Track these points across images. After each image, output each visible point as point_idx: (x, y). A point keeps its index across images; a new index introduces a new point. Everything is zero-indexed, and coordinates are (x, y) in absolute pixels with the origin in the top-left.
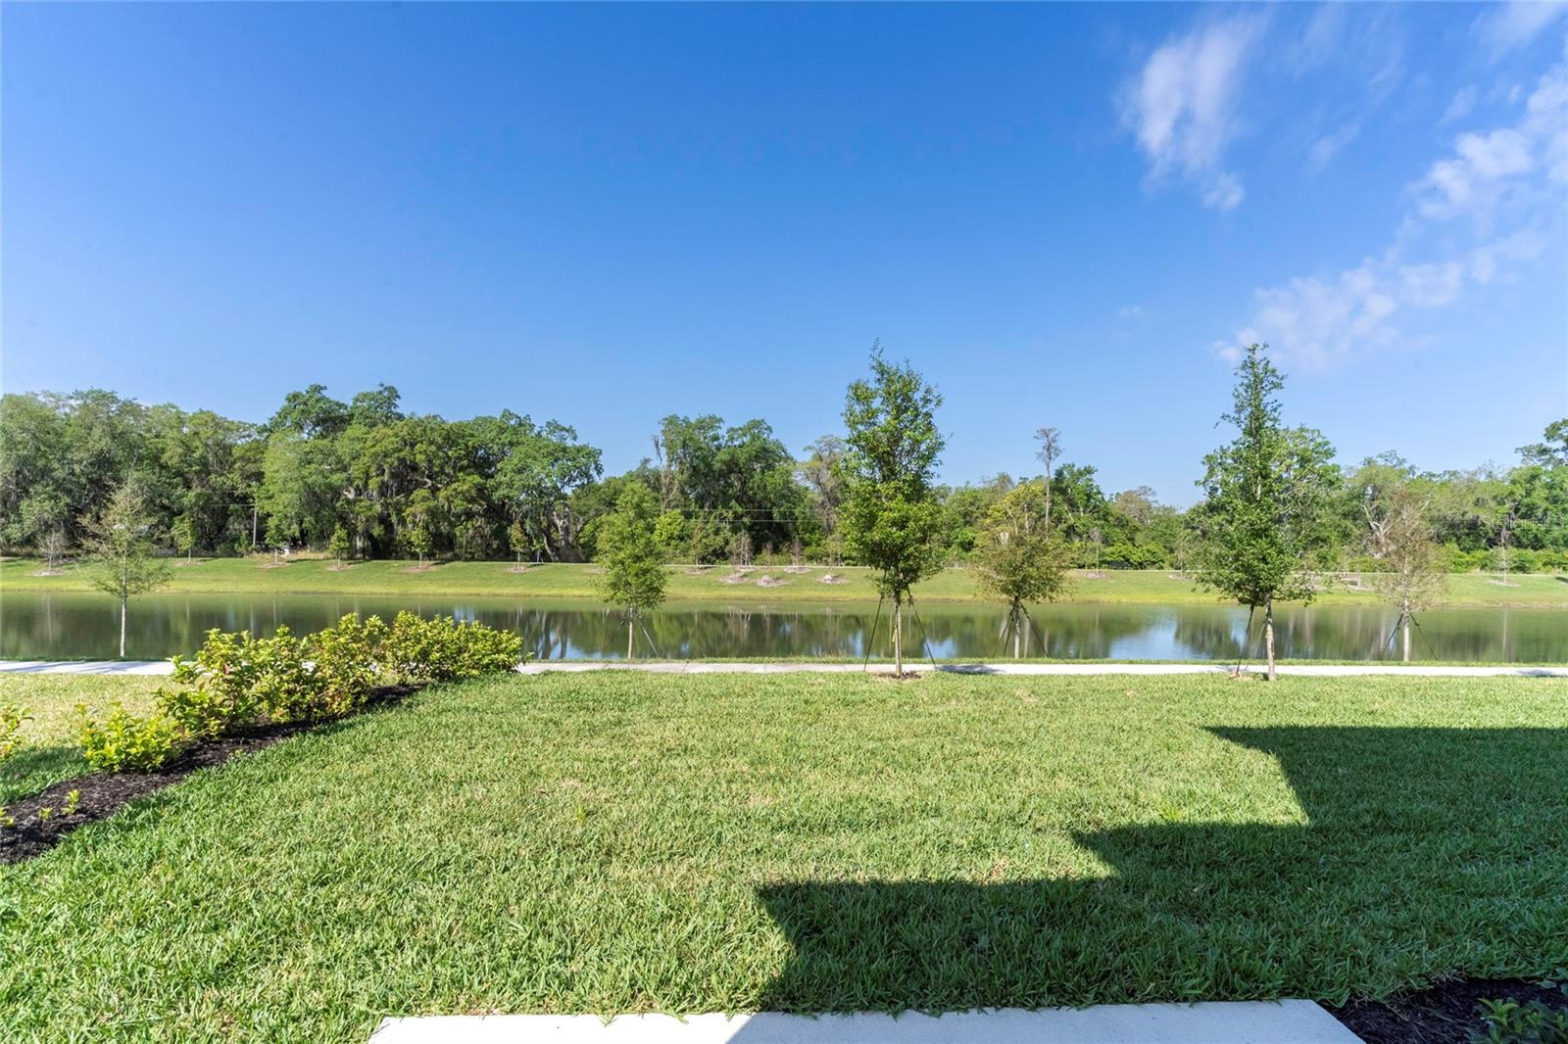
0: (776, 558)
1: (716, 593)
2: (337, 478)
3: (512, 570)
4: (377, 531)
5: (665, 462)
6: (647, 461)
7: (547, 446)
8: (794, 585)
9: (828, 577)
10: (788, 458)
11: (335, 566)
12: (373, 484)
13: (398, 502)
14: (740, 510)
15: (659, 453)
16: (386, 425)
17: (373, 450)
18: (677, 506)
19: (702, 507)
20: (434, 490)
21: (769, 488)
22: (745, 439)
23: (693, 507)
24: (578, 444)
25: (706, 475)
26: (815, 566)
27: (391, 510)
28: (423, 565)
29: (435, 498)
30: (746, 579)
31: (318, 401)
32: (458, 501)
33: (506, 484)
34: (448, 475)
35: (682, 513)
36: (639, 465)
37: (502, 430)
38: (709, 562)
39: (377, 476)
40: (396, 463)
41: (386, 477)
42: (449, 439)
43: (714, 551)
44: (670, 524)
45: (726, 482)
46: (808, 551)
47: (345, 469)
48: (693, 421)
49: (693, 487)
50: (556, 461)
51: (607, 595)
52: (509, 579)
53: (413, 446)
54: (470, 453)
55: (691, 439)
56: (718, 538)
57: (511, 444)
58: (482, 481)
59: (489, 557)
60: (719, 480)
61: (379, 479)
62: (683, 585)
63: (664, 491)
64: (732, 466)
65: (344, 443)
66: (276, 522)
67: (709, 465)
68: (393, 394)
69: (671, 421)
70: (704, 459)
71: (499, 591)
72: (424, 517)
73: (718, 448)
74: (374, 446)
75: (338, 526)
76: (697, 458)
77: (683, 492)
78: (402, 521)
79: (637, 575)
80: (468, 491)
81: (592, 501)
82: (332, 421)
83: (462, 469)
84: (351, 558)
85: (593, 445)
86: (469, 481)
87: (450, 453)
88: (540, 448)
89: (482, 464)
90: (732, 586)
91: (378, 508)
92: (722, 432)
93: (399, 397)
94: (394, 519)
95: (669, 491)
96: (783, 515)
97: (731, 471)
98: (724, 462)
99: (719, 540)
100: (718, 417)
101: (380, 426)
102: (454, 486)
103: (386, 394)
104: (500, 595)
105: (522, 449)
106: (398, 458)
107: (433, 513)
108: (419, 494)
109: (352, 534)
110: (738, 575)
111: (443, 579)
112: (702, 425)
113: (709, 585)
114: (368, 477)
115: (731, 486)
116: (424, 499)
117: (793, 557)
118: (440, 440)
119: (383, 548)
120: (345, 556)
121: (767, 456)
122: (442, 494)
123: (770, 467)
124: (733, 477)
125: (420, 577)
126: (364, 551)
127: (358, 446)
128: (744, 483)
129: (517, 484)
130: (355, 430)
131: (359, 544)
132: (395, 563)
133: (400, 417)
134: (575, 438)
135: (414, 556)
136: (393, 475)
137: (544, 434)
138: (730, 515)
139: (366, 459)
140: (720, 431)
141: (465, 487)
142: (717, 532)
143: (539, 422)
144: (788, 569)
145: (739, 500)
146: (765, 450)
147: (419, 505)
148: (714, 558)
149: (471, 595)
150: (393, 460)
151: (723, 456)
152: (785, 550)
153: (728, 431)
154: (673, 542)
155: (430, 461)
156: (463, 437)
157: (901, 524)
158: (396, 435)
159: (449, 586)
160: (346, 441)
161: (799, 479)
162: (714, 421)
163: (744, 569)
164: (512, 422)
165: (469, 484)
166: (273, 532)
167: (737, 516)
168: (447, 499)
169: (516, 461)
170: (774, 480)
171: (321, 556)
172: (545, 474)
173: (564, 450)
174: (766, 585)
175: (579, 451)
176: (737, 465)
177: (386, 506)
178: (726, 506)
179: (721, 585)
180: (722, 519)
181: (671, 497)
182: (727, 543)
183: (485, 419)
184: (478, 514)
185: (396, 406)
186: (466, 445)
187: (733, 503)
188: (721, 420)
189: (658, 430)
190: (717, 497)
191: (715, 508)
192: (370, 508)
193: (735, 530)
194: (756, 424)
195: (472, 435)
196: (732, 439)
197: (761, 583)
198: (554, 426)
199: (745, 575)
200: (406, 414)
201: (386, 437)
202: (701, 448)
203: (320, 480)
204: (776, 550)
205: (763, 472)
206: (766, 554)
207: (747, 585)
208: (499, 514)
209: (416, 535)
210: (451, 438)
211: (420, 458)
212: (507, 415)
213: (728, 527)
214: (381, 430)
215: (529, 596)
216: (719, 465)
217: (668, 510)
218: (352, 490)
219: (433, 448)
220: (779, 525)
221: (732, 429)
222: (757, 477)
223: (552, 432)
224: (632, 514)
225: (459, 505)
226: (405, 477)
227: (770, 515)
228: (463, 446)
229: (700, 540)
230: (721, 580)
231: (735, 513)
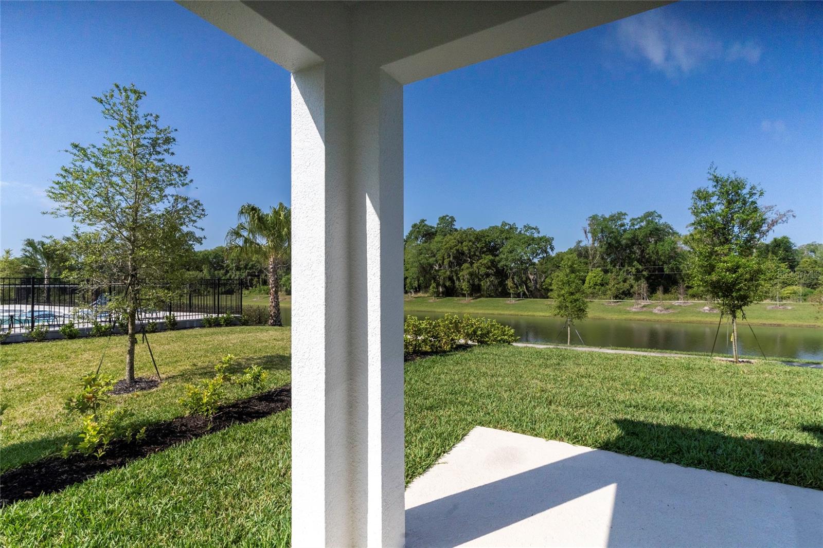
0: (667, 296)
1: (625, 317)
2: (432, 260)
3: (509, 302)
4: (448, 284)
5: (591, 242)
6: (580, 242)
7: (524, 238)
8: (679, 313)
9: (706, 308)
10: (674, 233)
11: (433, 300)
12: (446, 262)
13: (456, 270)
14: (640, 267)
15: (587, 237)
16: (451, 235)
17: (445, 246)
18: (599, 267)
19: (614, 266)
20: (472, 263)
21: (660, 253)
22: (642, 224)
23: (609, 267)
24: (540, 235)
25: (617, 248)
26: (696, 301)
27: (453, 274)
28: (468, 299)
29: (472, 268)
30: (645, 309)
31: (423, 226)
32: (482, 269)
33: (505, 259)
34: (477, 256)
35: (602, 270)
36: (575, 244)
37: (502, 232)
38: (620, 298)
39: (448, 258)
40: (455, 252)
41: (451, 259)
42: (478, 238)
43: (623, 292)
44: (595, 277)
45: (631, 251)
46: (690, 291)
47: (434, 256)
48: (607, 217)
49: (609, 255)
50: (529, 245)
51: (556, 312)
52: (508, 307)
53: (462, 243)
54: (487, 244)
55: (606, 227)
56: (625, 284)
57: (506, 238)
58: (493, 258)
59: (497, 296)
60: (626, 250)
61: (448, 260)
62: (603, 311)
63: (591, 258)
64: (634, 241)
65: (433, 245)
66: (410, 280)
67: (618, 242)
68: (453, 219)
69: (594, 218)
70: (615, 238)
71: (502, 313)
72: (468, 276)
73: (625, 231)
74: (446, 245)
75: (432, 282)
76: (611, 238)
77: (603, 258)
78: (458, 279)
79: (571, 302)
80: (487, 263)
81: (549, 265)
82: (429, 235)
83: (484, 253)
84: (438, 296)
85: (549, 235)
86: (487, 259)
87: (478, 245)
88: (521, 240)
89: (493, 250)
90: (635, 313)
91: (448, 273)
92: (627, 221)
93: (455, 221)
94: (455, 278)
95: (594, 258)
96: (672, 269)
97: (633, 244)
98: (629, 239)
99: (627, 285)
100: (623, 212)
101: (448, 235)
102: (480, 261)
103: (450, 220)
104: (503, 314)
105: (512, 240)
106: (456, 250)
107: (471, 274)
108: (466, 265)
109: (438, 285)
110: (639, 306)
111: (476, 306)
112: (613, 218)
113: (620, 312)
114: (444, 259)
115: (634, 253)
116: (468, 268)
117: (679, 296)
118: (473, 239)
119: (450, 292)
120: (435, 295)
121: (658, 233)
122: (475, 265)
123: (660, 239)
124: (635, 248)
125: (466, 305)
126: (443, 293)
127: (440, 245)
128: (643, 251)
129: (510, 259)
130: (438, 238)
131: (441, 290)
132: (456, 299)
133: (456, 230)
134: (539, 233)
135: (464, 295)
136: (454, 258)
137: (523, 232)
138: (634, 270)
139: (443, 251)
140: (625, 221)
141: (486, 261)
142: (625, 281)
143: (520, 226)
144: (675, 303)
145: (639, 261)
146: (657, 229)
147: (465, 272)
148: (623, 296)
149: (490, 314)
150: (454, 250)
151: (627, 236)
152: (673, 291)
153: (631, 221)
154: (597, 287)
155: (469, 250)
156: (484, 237)
157: (734, 270)
158: (455, 239)
159: (480, 309)
160: (435, 244)
161: (683, 247)
162: (621, 216)
163: (643, 303)
164: (507, 227)
165: (487, 260)
166: (409, 285)
167: (638, 270)
168: (478, 267)
169: (509, 247)
170: (664, 248)
171: (426, 295)
172: (524, 253)
173: (533, 239)
174: (659, 312)
175: (541, 239)
176: (637, 240)
177: (451, 272)
178: (630, 264)
179: (629, 312)
180: (628, 273)
181: (595, 261)
182: (632, 287)
183: (493, 227)
184: (492, 274)
185: (454, 225)
186: (485, 241)
187: (635, 263)
188: (625, 214)
189: (586, 224)
190: (624, 260)
191: (624, 266)
192: (445, 273)
193: (637, 279)
194: (650, 214)
195: (488, 236)
196: (633, 225)
197: (656, 311)
198: (527, 228)
199: (644, 306)
200: (459, 228)
201: (451, 240)
202: (613, 232)
203: (426, 262)
204: (666, 291)
205: (656, 243)
206: (659, 294)
207: (645, 312)
208: (502, 274)
209: (465, 285)
210: (479, 237)
211: (465, 248)
212: (504, 224)
213: (632, 277)
214: (449, 237)
215: (518, 315)
216: (624, 241)
217: (593, 269)
218: (437, 265)
219: (471, 243)
220: (668, 275)
221: (633, 219)
222: (651, 246)
223: (526, 231)
224: (568, 271)
225: (483, 271)
226: (459, 258)
227: (662, 270)
228: (484, 241)
229: (614, 286)
230: (628, 309)
231: (637, 269)
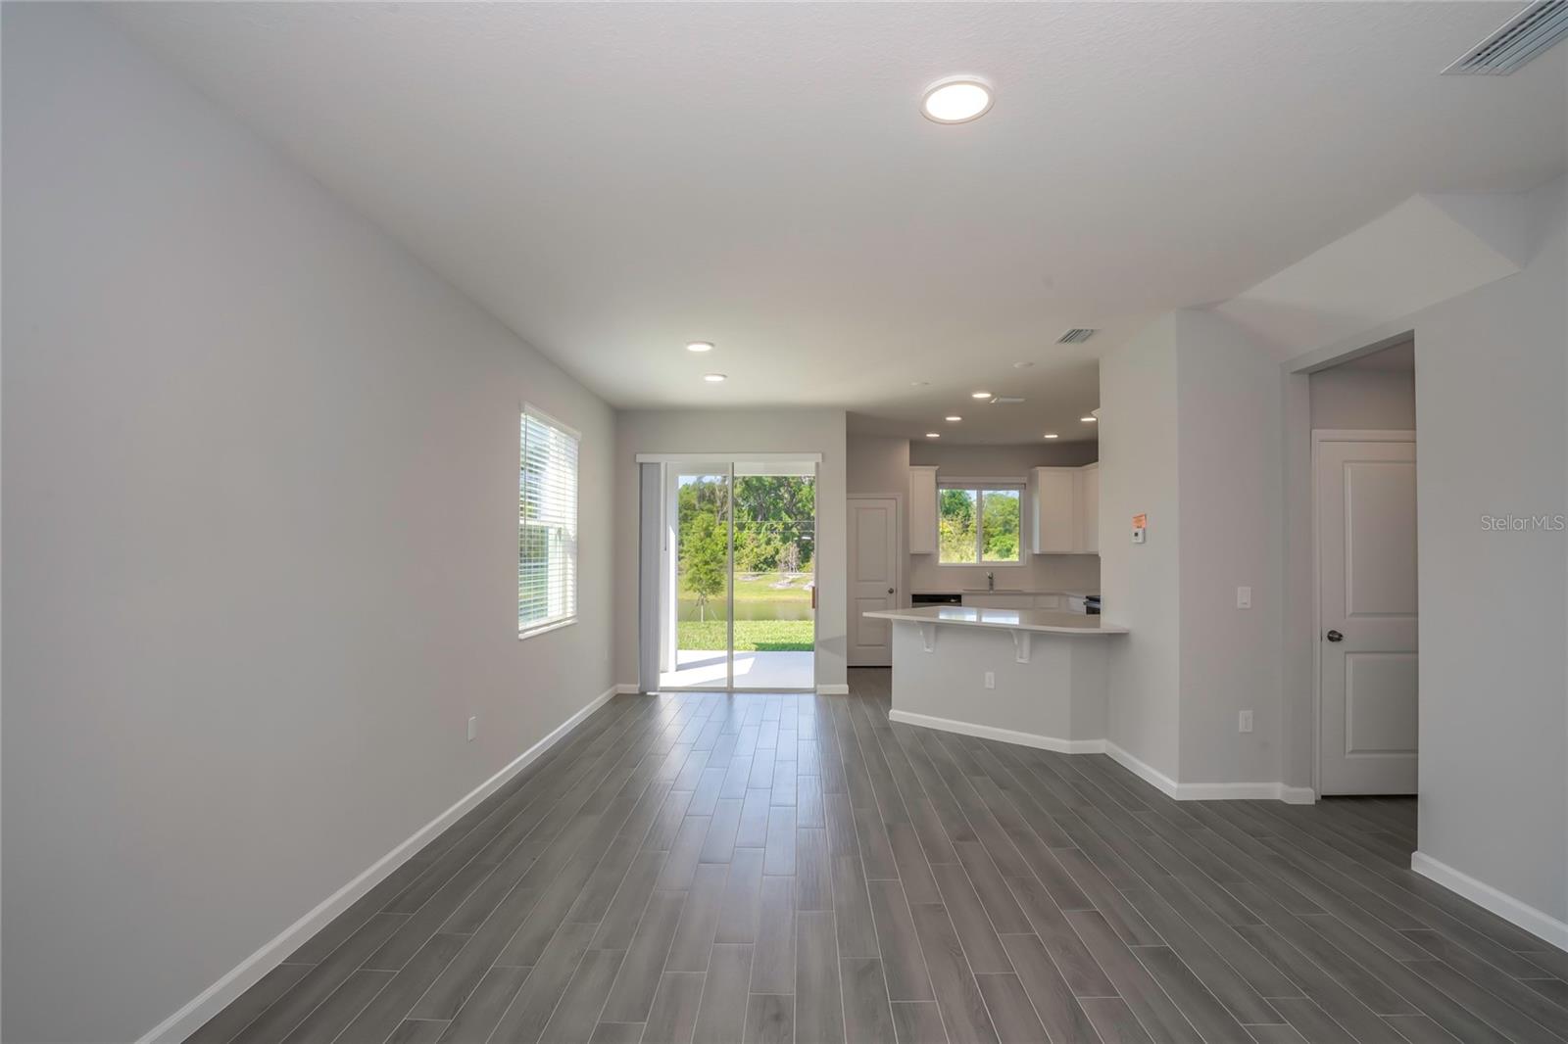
14: (789, 520)
19: (752, 521)
23: (746, 519)
25: (757, 489)
38: (760, 569)
43: (766, 559)
45: (776, 495)
56: (769, 548)
63: (718, 504)
90: (780, 591)
95: (723, 504)
97: (781, 485)
99: (770, 550)
110: (786, 581)
115: (781, 498)
124: (783, 490)
128: (793, 496)
138: (780, 527)
142: (768, 543)
145: (789, 512)
148: (765, 566)
163: (792, 576)
167: (787, 527)
178: (776, 520)
179: (772, 590)
180: (772, 530)
182: (777, 552)
187: (783, 514)
191: (766, 521)
193: (785, 540)
213: (779, 537)
229: (752, 550)
230: (771, 585)
231: (785, 524)
